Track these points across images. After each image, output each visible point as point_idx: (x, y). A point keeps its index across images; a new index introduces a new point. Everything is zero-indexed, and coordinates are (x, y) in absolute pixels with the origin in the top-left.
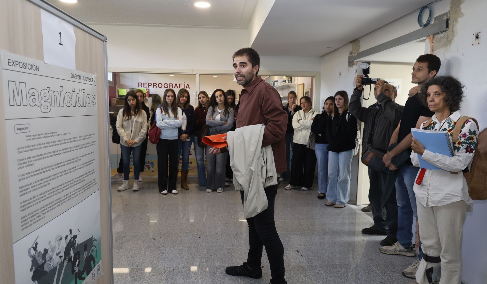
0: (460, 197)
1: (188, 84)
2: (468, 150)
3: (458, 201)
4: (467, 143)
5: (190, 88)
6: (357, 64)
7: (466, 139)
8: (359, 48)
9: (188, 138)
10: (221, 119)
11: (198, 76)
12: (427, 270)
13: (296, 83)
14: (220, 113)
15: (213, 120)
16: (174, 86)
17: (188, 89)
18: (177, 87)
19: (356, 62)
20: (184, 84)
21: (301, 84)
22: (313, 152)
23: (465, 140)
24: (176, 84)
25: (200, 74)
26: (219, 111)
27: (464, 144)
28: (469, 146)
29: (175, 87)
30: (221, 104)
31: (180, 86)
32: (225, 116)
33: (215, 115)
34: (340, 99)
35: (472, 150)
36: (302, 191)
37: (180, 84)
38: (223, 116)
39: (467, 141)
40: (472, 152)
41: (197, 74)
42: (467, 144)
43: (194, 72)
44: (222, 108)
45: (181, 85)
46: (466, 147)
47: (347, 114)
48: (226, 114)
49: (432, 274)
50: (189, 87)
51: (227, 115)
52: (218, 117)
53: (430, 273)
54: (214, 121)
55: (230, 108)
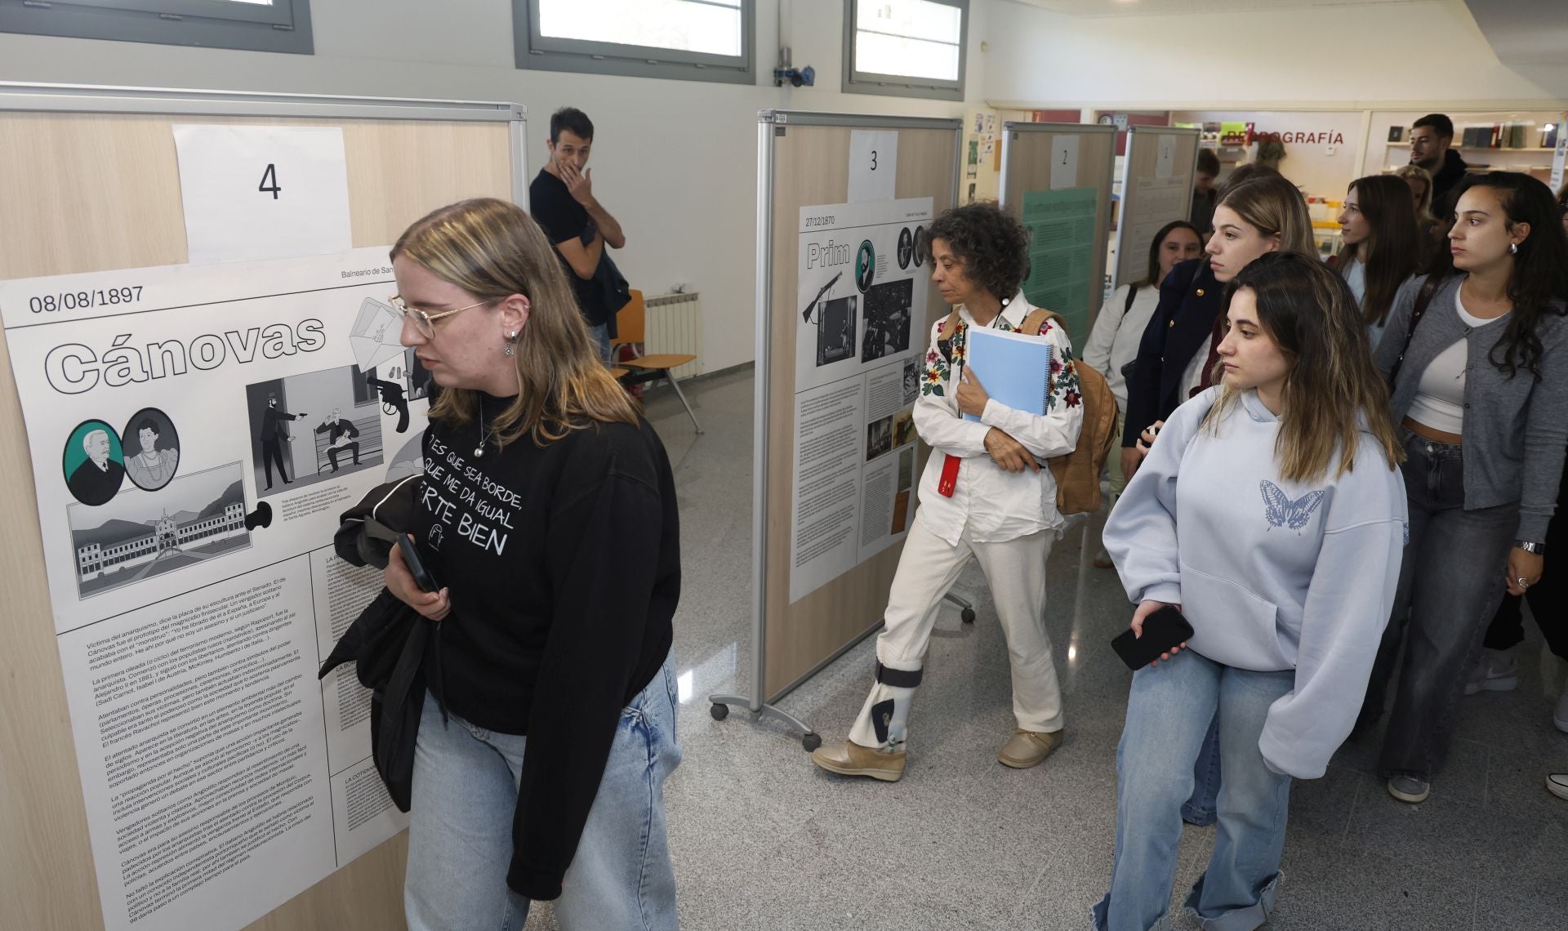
0: (1036, 525)
1: (1340, 135)
2: (1071, 401)
3: (1033, 532)
4: (1066, 385)
5: (1343, 141)
7: (1060, 374)
11: (1367, 114)
12: (879, 704)
17: (1338, 145)
18: (1313, 140)
20: (1331, 135)
23: (1059, 377)
24: (1312, 134)
25: (1372, 112)
27: (1059, 390)
28: (1069, 389)
31: (1320, 138)
35: (1077, 396)
37: (1320, 134)
39: (1065, 380)
40: (1078, 403)
42: (1065, 388)
43: (1360, 106)
45: (1322, 136)
46: (1066, 395)
49: (890, 718)
50: (1341, 141)
53: (886, 716)
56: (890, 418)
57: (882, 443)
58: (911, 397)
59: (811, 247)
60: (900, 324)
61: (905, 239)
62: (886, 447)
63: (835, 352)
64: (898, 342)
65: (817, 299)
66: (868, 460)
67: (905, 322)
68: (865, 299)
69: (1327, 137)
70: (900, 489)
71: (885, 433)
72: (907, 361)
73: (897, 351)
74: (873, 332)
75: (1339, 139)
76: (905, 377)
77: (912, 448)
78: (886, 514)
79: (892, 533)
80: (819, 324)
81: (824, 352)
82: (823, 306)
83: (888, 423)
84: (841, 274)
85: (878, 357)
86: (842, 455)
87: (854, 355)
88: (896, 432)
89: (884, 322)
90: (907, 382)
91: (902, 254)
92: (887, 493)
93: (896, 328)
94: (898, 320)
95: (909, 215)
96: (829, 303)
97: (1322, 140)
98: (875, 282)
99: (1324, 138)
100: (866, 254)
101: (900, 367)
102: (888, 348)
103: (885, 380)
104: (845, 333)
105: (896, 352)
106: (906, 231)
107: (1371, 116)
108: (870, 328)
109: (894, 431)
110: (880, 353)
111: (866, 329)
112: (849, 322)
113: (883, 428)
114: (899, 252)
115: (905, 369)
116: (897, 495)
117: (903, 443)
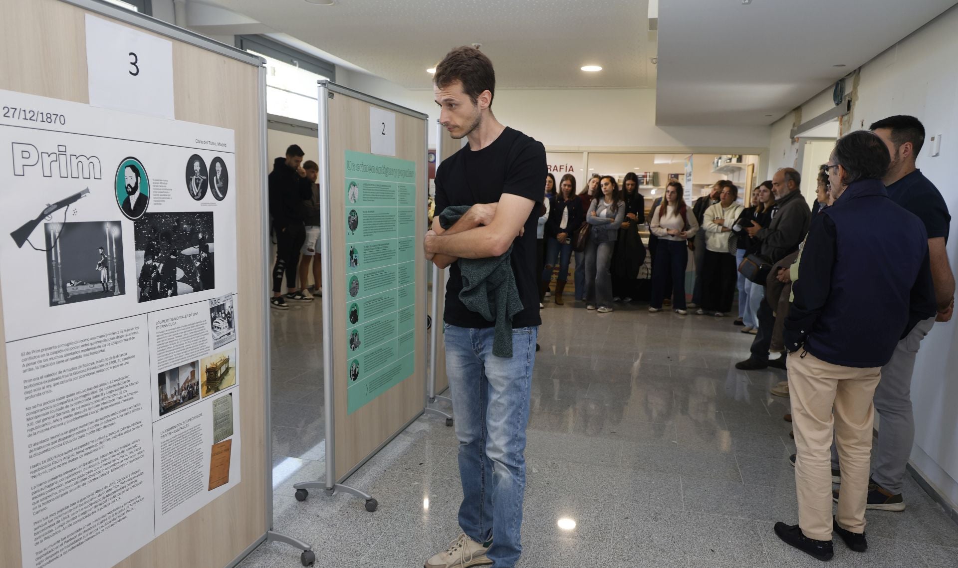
1: (571, 167)
5: (574, 170)
6: (798, 141)
8: (800, 120)
9: (568, 240)
10: (608, 216)
11: (585, 154)
13: (747, 162)
14: (606, 207)
15: (596, 216)
16: (552, 169)
17: (571, 173)
18: (557, 170)
19: (797, 138)
20: (567, 167)
21: (751, 165)
22: (734, 259)
24: (556, 166)
25: (588, 153)
26: (606, 204)
29: (554, 170)
30: (607, 195)
31: (560, 169)
32: (613, 211)
33: (599, 209)
34: (764, 191)
36: (715, 318)
37: (560, 166)
38: (610, 212)
41: (585, 153)
43: (581, 149)
44: (610, 201)
45: (562, 167)
47: (773, 211)
48: (614, 209)
50: (572, 170)
51: (616, 211)
52: (604, 212)
54: (598, 218)
55: (620, 201)
56: (194, 364)
57: (184, 393)
58: (224, 340)
59: (18, 148)
60: (199, 260)
61: (197, 166)
62: (192, 395)
63: (86, 288)
64: (198, 281)
65: (43, 216)
66: (161, 414)
67: (205, 258)
68: (135, 227)
69: (565, 168)
70: (216, 439)
71: (187, 381)
72: (212, 301)
73: (196, 289)
74: (155, 267)
75: (571, 169)
76: (213, 319)
77: (231, 394)
78: (199, 470)
79: (210, 489)
80: (49, 250)
81: (64, 287)
82: (56, 230)
83: (191, 369)
84: (87, 191)
85: (166, 296)
86: (115, 413)
87: (123, 292)
88: (205, 379)
89: (173, 257)
90: (215, 324)
91: (193, 183)
92: (198, 447)
93: (193, 265)
94: (195, 256)
95: (200, 142)
96: (68, 227)
97: (561, 170)
98: (151, 208)
99: (563, 169)
100: (134, 174)
101: (207, 307)
102: (181, 286)
103: (180, 323)
104: (104, 264)
105: (195, 291)
106: (195, 158)
107: (588, 155)
108: (150, 262)
109: (201, 377)
110: (170, 292)
111: (142, 263)
112: (110, 252)
113: (184, 376)
114: (188, 181)
115: (212, 310)
116: (213, 447)
117: (217, 390)
